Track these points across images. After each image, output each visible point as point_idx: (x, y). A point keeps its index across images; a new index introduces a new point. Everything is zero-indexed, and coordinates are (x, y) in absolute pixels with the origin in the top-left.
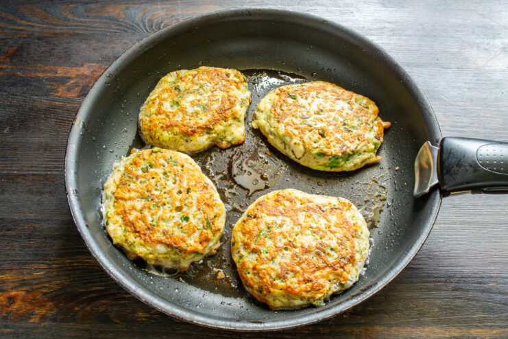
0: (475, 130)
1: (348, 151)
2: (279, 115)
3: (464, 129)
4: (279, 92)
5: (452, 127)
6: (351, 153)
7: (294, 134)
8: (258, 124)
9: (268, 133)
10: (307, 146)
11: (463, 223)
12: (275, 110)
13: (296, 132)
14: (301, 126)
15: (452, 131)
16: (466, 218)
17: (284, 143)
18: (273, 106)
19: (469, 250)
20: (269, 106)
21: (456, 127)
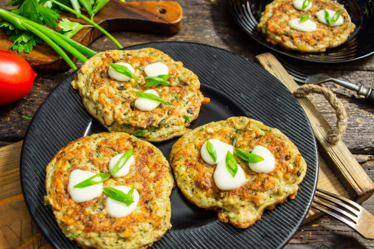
1: (155, 124)
2: (97, 81)
4: (105, 57)
7: (106, 103)
8: (77, 85)
9: (84, 96)
10: (116, 116)
12: (95, 76)
13: (108, 100)
14: (115, 96)
17: (97, 109)
18: (94, 72)
20: (91, 70)
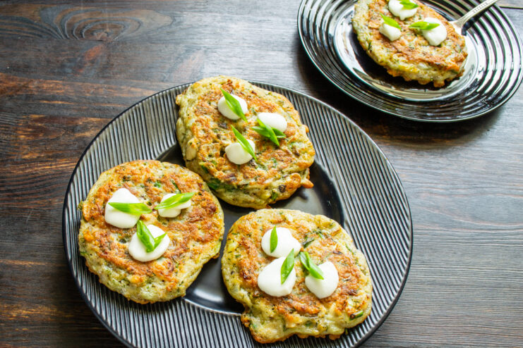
0: (452, 172)
1: (234, 183)
2: (202, 106)
3: (440, 172)
5: (426, 168)
6: (236, 187)
7: (198, 134)
8: (181, 101)
9: (180, 116)
10: (199, 154)
11: (433, 283)
12: (203, 99)
14: (211, 131)
15: (426, 173)
16: (438, 278)
17: (185, 135)
19: (438, 315)
21: (430, 168)
